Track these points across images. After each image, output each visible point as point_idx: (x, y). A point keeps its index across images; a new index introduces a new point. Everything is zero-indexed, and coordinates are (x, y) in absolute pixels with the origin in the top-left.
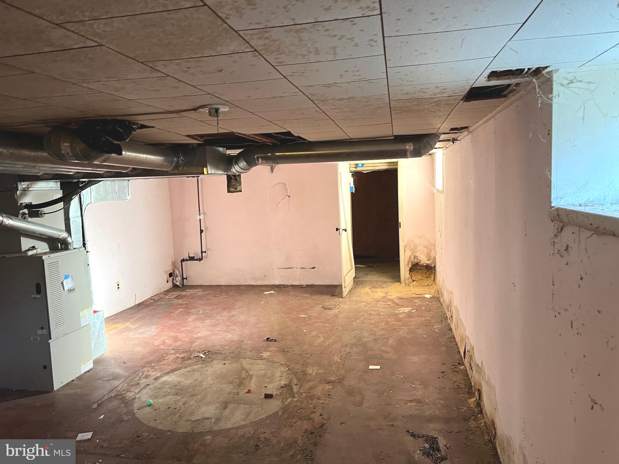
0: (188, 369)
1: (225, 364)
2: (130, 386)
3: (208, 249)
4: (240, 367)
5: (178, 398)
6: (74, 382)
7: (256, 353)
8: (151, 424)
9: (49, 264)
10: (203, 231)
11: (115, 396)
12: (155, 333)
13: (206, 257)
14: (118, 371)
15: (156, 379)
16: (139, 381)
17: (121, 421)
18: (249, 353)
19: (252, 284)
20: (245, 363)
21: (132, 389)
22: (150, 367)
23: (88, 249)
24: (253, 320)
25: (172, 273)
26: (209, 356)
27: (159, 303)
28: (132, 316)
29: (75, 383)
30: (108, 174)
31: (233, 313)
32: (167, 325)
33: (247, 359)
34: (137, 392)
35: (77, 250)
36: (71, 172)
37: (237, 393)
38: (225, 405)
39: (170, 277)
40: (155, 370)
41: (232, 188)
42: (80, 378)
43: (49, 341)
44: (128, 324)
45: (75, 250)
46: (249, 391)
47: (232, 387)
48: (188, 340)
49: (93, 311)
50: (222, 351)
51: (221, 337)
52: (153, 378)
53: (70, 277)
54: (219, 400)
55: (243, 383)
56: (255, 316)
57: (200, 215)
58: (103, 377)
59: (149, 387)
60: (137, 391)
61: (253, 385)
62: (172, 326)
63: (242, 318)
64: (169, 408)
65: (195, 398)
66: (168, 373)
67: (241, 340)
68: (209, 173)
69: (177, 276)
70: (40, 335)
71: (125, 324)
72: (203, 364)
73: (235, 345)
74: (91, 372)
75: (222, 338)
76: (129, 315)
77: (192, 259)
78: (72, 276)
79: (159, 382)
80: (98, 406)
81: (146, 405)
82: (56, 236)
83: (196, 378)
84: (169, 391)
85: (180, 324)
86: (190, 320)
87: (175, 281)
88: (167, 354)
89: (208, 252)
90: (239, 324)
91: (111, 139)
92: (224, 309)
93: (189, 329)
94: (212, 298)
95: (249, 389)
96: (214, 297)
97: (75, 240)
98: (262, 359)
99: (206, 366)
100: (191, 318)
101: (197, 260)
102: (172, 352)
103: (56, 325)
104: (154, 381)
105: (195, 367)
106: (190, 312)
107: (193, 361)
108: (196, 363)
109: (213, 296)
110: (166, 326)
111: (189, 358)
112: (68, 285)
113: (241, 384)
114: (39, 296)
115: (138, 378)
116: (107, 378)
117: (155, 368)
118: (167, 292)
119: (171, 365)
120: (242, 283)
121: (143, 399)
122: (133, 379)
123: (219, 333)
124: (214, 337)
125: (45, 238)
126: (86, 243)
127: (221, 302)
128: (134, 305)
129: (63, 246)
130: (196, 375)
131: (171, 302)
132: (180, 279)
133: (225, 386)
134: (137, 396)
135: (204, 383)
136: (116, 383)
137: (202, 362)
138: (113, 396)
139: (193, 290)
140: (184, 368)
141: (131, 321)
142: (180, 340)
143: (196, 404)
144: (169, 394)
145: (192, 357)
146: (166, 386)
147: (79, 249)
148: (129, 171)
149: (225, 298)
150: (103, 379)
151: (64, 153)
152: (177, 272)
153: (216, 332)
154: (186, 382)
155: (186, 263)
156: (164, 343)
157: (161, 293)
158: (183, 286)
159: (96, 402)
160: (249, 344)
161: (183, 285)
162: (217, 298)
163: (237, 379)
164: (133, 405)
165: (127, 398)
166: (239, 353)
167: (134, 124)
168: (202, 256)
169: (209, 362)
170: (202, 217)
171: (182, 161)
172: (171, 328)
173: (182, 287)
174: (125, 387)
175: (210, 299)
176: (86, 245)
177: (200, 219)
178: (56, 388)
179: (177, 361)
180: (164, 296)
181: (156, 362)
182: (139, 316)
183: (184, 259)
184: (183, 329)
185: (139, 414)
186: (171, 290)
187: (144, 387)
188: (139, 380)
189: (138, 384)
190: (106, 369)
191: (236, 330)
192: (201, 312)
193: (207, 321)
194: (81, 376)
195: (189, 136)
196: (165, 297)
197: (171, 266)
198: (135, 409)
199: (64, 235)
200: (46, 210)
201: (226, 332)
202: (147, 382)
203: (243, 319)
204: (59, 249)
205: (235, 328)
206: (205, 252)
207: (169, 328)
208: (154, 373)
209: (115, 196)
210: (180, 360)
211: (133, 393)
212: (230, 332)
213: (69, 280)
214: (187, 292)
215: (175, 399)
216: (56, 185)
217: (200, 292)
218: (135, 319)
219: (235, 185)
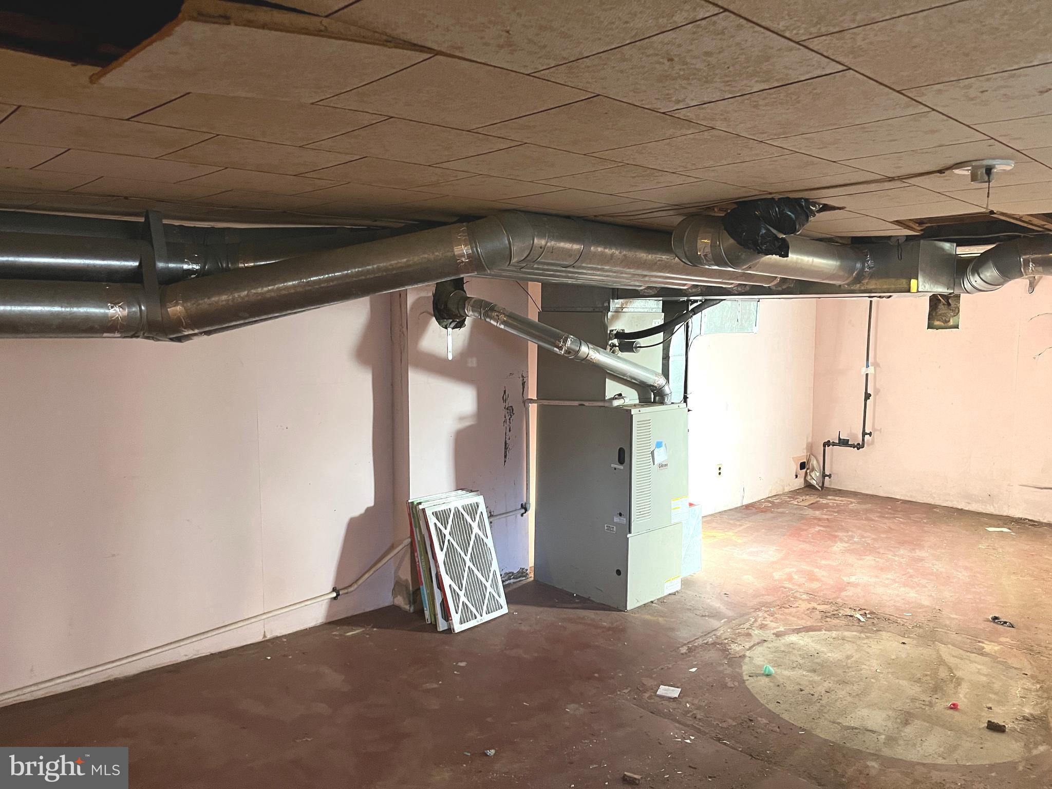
0: (834, 634)
1: (904, 643)
2: (737, 634)
3: (875, 430)
4: (934, 657)
5: (817, 678)
6: (653, 604)
7: (971, 639)
8: (771, 706)
9: (638, 422)
10: (870, 395)
11: (712, 644)
12: (775, 559)
13: (873, 443)
14: (717, 605)
15: (778, 635)
16: (750, 631)
17: (724, 686)
18: (953, 636)
19: (960, 507)
20: (946, 652)
21: (739, 640)
22: (768, 613)
23: (690, 407)
24: (963, 576)
25: (805, 462)
26: (872, 620)
27: (780, 510)
28: (738, 523)
29: (655, 607)
30: (739, 289)
31: (919, 553)
32: (795, 549)
33: (950, 646)
34: (747, 647)
35: (676, 406)
36: (684, 285)
37: (930, 702)
38: (906, 718)
39: (801, 469)
40: (776, 620)
41: (938, 320)
42: (661, 601)
43: (629, 536)
44: (730, 533)
45: (673, 405)
46: (954, 707)
47: (919, 689)
48: (832, 583)
49: (688, 503)
50: (899, 620)
51: (897, 592)
52: (772, 632)
53: (664, 445)
54: (895, 706)
55: (942, 689)
56: (966, 568)
57: (867, 366)
58: (696, 609)
59: (765, 644)
60: (747, 645)
61: (962, 697)
62: (804, 553)
63: (939, 567)
64: (801, 690)
65: (848, 688)
66: (798, 631)
67: (937, 607)
68: (919, 290)
69: (813, 470)
70: (616, 524)
71: (726, 533)
72: (861, 632)
73: (924, 614)
74: (677, 597)
75: (897, 595)
76: (731, 519)
77: (844, 443)
78: (665, 444)
79: (783, 641)
80: (689, 652)
81: (762, 672)
82: (651, 382)
83: (849, 653)
84: (801, 661)
85: (818, 552)
86: (835, 549)
87: (809, 477)
88: (795, 598)
89: (875, 434)
90: (932, 577)
91: (774, 231)
92: (902, 543)
93: (834, 564)
94: (877, 519)
95: (955, 702)
96: (880, 517)
97: (674, 390)
98: (982, 654)
99: (868, 638)
100: (838, 547)
101: (853, 446)
102: (805, 596)
103: (639, 514)
104: (773, 637)
105: (846, 634)
106: (836, 537)
107: (843, 622)
108: (848, 627)
109: (878, 515)
110: (794, 551)
111: (834, 616)
112: (660, 456)
113: (937, 688)
114: (621, 467)
115: (747, 625)
116: (701, 611)
117: (776, 616)
118: (795, 494)
119: (803, 619)
120: (938, 502)
121: (759, 661)
122: (741, 625)
123: (892, 584)
124: (880, 590)
125: (637, 384)
126: (688, 396)
127: (893, 529)
128: (739, 505)
129: (657, 398)
130: (849, 649)
131: (801, 512)
132: (818, 474)
133: (904, 683)
134: (748, 653)
135: (864, 666)
136: (715, 623)
137: (860, 628)
138: (709, 643)
139: (841, 499)
140: (825, 630)
141: (735, 531)
142: (817, 580)
143: (849, 699)
144: (800, 667)
145: (840, 615)
146: (795, 652)
147: (678, 405)
148: (773, 286)
149: (902, 523)
150: (695, 612)
151: (700, 254)
152: (814, 462)
153: (887, 582)
154: (830, 655)
155: (832, 450)
156: (790, 579)
157: (784, 494)
158: (822, 489)
159: (685, 644)
160: (954, 619)
161: (822, 487)
162: (886, 521)
163: (928, 678)
164: (741, 667)
165: (732, 652)
166: (933, 631)
167: (814, 204)
168: (863, 440)
169: (871, 631)
170: (871, 370)
171: (870, 268)
172: (803, 555)
173: (820, 489)
174: (729, 634)
175: (873, 520)
176: (688, 399)
177: (867, 375)
178: (630, 606)
179: (813, 614)
180: (788, 500)
181: (778, 607)
182: (748, 525)
183: (829, 441)
184: (823, 562)
185: (751, 683)
186: (801, 491)
187: (758, 643)
188: (749, 629)
189: (749, 635)
190: (700, 597)
191: (927, 587)
192: (855, 540)
193: (868, 558)
194: (664, 598)
195: (898, 223)
196: (791, 502)
197: (805, 451)
198: (744, 673)
199: (660, 381)
200: (642, 341)
201: (905, 585)
202: (763, 636)
203: (940, 570)
204: (651, 402)
205: (924, 582)
206: (870, 434)
207: (800, 555)
208: (774, 625)
209: (734, 326)
210: (818, 615)
211: (741, 647)
212: (912, 588)
213: (662, 449)
214: (830, 499)
215: (811, 679)
216: (657, 304)
217: (854, 504)
218: (741, 528)
219: (945, 315)
